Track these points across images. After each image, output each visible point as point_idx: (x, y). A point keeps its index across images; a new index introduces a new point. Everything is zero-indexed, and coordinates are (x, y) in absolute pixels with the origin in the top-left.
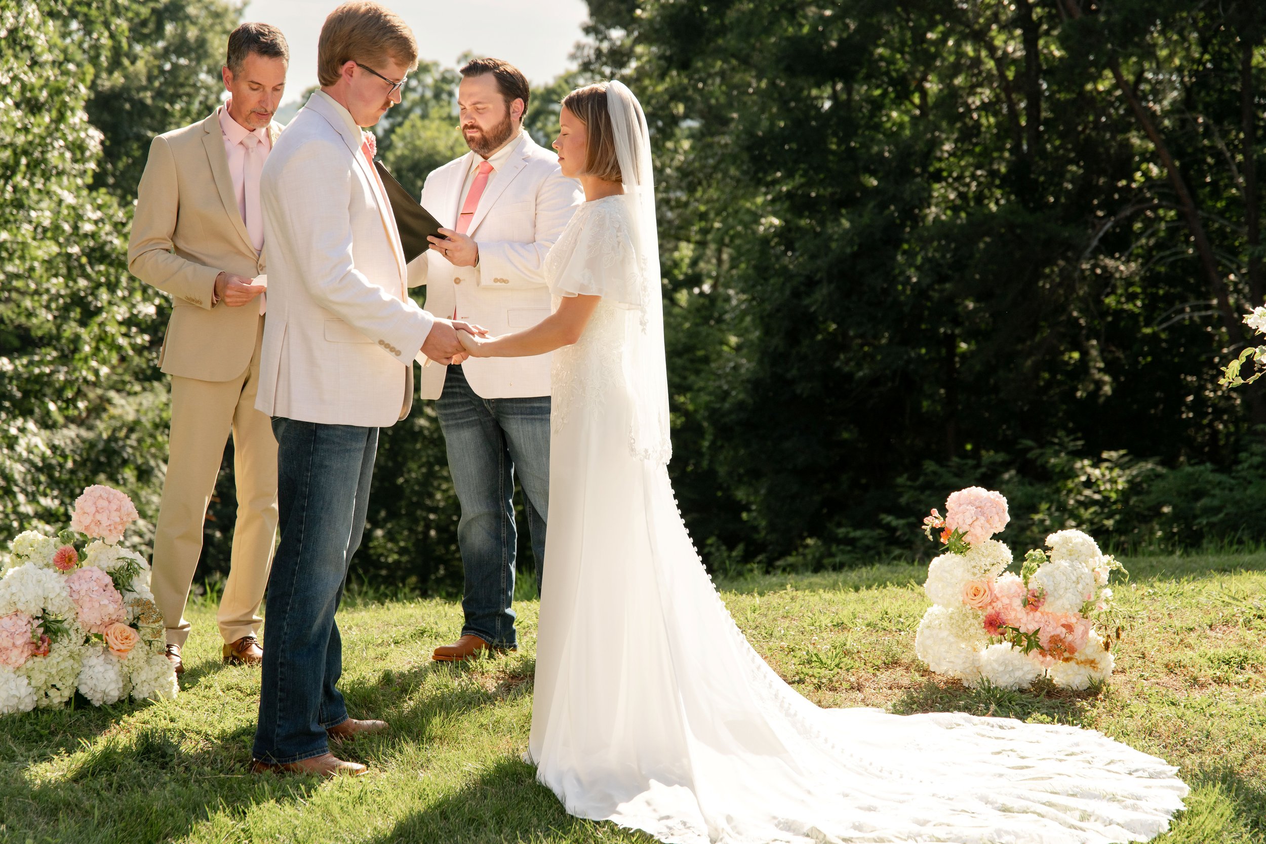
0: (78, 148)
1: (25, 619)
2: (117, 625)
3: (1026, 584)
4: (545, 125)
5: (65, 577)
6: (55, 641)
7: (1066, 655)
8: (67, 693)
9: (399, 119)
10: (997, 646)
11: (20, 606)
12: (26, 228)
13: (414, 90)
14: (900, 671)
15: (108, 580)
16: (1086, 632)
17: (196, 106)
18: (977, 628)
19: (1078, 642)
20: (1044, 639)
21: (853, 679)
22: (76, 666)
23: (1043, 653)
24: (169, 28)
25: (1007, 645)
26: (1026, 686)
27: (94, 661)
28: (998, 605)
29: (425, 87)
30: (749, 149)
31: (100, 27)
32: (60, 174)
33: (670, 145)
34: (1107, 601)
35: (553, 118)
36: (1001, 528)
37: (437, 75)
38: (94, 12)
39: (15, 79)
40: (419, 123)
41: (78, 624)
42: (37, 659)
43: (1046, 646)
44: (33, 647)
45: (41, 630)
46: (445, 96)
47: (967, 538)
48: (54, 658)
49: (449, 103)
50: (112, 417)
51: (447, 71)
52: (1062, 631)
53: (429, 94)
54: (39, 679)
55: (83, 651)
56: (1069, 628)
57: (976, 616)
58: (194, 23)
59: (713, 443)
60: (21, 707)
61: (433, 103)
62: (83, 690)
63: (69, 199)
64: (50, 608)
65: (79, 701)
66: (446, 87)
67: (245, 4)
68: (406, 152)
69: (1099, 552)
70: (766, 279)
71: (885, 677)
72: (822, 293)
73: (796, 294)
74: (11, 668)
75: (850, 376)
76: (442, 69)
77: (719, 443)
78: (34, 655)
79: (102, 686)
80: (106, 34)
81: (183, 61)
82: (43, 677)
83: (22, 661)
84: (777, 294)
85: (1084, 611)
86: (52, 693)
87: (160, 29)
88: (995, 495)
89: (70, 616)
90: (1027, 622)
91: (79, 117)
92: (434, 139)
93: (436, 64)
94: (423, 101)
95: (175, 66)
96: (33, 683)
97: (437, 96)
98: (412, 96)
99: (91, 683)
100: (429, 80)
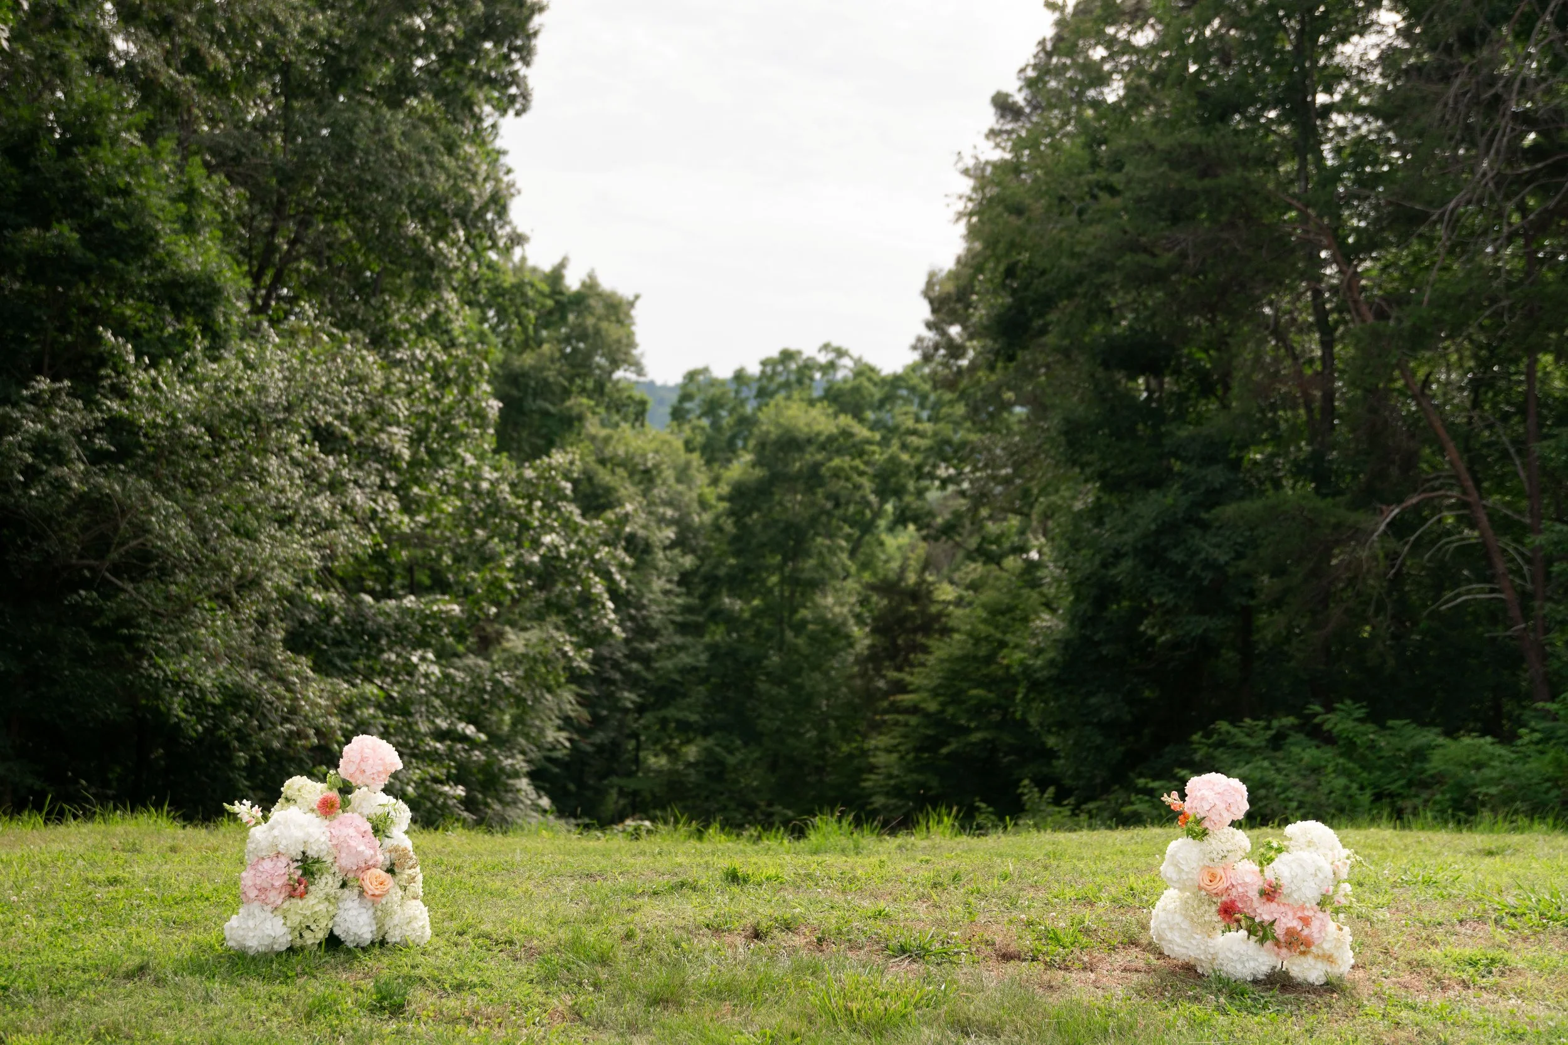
0: (479, 417)
1: (284, 861)
2: (373, 870)
3: (1262, 871)
4: (892, 408)
5: (327, 822)
6: (312, 884)
7: (1302, 948)
8: (321, 935)
9: (765, 399)
10: (1233, 934)
11: (281, 847)
12: (434, 486)
14: (1134, 951)
15: (368, 827)
16: (1323, 926)
17: (590, 385)
18: (1212, 915)
19: (1316, 935)
20: (1279, 931)
21: (1086, 959)
22: (331, 908)
23: (1277, 943)
24: (571, 317)
25: (1243, 933)
26: (1261, 977)
27: (349, 904)
28: (1234, 893)
29: (789, 372)
30: (1066, 433)
31: (512, 316)
32: (464, 436)
34: (1346, 896)
35: (900, 402)
36: (1240, 815)
37: (801, 362)
39: (430, 356)
40: (782, 403)
41: (335, 869)
42: (293, 900)
43: (1281, 938)
44: (289, 889)
45: (300, 872)
46: (806, 382)
47: (1206, 824)
48: (310, 900)
49: (810, 387)
50: (504, 650)
51: (809, 359)
52: (1296, 924)
53: (793, 378)
54: (294, 920)
55: (340, 892)
56: (1306, 921)
57: (1212, 902)
58: (592, 314)
59: (1026, 696)
60: (276, 947)
61: (795, 386)
62: (337, 932)
63: (471, 461)
64: (310, 853)
65: (333, 942)
66: (807, 372)
67: (637, 297)
68: (771, 429)
69: (1339, 845)
70: (1077, 550)
71: (1120, 958)
72: (1126, 564)
73: (1105, 565)
74: (269, 908)
75: (1152, 640)
76: (804, 356)
77: (1032, 696)
78: (291, 896)
79: (354, 929)
80: (517, 321)
81: (582, 345)
82: (298, 918)
83: (279, 902)
84: (1087, 565)
85: (1321, 904)
86: (307, 934)
87: (563, 319)
88: (1235, 783)
89: (330, 860)
90: (1264, 912)
91: (483, 389)
92: (794, 418)
93: (799, 353)
95: (575, 350)
96: (289, 923)
97: (800, 382)
99: (344, 926)
100: (793, 366)
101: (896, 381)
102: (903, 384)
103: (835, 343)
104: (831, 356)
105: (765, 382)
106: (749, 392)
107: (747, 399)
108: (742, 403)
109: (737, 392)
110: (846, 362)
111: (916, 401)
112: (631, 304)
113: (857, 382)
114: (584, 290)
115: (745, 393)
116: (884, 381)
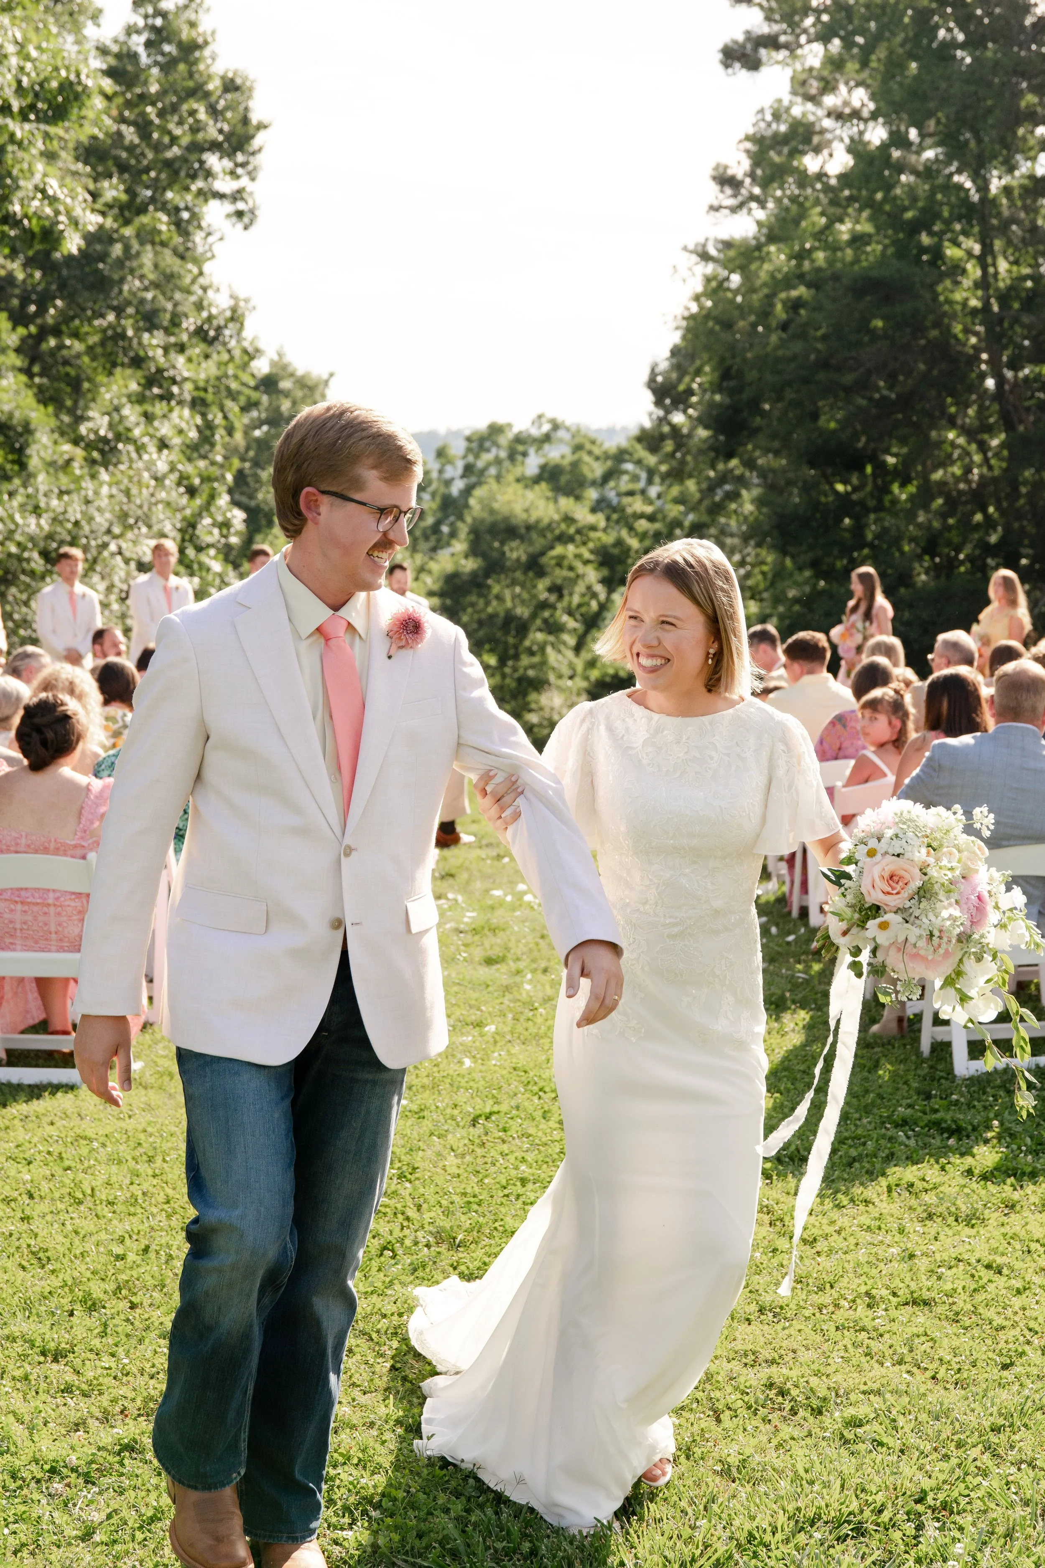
4: (617, 486)
9: (473, 479)
13: (488, 450)
29: (498, 446)
31: (215, 409)
32: (208, 547)
33: (733, 506)
35: (625, 478)
37: (512, 437)
38: (210, 397)
40: (495, 485)
46: (519, 458)
49: (523, 463)
51: (521, 432)
53: (503, 454)
58: (287, 397)
61: (507, 464)
66: (521, 448)
67: (331, 375)
68: (485, 515)
76: (516, 430)
80: (220, 415)
91: (224, 500)
92: (509, 502)
93: (509, 425)
94: (498, 461)
97: (512, 457)
98: (487, 457)
100: (504, 441)
101: (621, 456)
102: (627, 457)
103: (550, 415)
104: (546, 427)
105: (471, 459)
106: (454, 471)
107: (452, 479)
108: (448, 483)
109: (441, 472)
110: (561, 434)
111: (644, 475)
112: (326, 383)
113: (576, 457)
114: (274, 371)
115: (450, 472)
116: (607, 456)
